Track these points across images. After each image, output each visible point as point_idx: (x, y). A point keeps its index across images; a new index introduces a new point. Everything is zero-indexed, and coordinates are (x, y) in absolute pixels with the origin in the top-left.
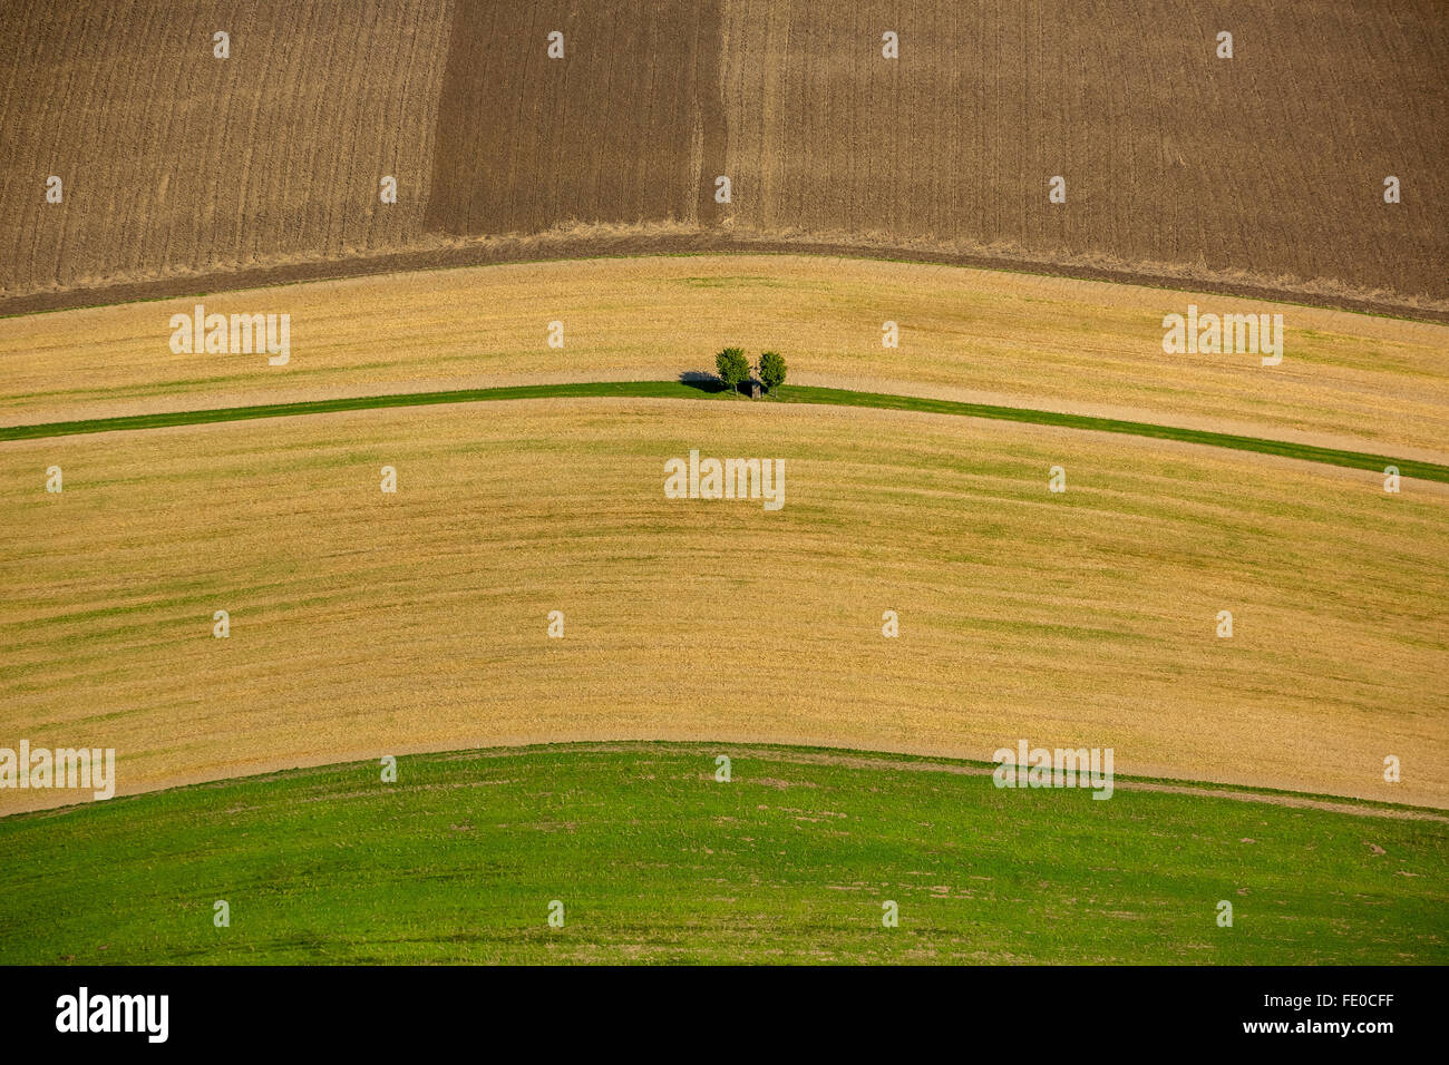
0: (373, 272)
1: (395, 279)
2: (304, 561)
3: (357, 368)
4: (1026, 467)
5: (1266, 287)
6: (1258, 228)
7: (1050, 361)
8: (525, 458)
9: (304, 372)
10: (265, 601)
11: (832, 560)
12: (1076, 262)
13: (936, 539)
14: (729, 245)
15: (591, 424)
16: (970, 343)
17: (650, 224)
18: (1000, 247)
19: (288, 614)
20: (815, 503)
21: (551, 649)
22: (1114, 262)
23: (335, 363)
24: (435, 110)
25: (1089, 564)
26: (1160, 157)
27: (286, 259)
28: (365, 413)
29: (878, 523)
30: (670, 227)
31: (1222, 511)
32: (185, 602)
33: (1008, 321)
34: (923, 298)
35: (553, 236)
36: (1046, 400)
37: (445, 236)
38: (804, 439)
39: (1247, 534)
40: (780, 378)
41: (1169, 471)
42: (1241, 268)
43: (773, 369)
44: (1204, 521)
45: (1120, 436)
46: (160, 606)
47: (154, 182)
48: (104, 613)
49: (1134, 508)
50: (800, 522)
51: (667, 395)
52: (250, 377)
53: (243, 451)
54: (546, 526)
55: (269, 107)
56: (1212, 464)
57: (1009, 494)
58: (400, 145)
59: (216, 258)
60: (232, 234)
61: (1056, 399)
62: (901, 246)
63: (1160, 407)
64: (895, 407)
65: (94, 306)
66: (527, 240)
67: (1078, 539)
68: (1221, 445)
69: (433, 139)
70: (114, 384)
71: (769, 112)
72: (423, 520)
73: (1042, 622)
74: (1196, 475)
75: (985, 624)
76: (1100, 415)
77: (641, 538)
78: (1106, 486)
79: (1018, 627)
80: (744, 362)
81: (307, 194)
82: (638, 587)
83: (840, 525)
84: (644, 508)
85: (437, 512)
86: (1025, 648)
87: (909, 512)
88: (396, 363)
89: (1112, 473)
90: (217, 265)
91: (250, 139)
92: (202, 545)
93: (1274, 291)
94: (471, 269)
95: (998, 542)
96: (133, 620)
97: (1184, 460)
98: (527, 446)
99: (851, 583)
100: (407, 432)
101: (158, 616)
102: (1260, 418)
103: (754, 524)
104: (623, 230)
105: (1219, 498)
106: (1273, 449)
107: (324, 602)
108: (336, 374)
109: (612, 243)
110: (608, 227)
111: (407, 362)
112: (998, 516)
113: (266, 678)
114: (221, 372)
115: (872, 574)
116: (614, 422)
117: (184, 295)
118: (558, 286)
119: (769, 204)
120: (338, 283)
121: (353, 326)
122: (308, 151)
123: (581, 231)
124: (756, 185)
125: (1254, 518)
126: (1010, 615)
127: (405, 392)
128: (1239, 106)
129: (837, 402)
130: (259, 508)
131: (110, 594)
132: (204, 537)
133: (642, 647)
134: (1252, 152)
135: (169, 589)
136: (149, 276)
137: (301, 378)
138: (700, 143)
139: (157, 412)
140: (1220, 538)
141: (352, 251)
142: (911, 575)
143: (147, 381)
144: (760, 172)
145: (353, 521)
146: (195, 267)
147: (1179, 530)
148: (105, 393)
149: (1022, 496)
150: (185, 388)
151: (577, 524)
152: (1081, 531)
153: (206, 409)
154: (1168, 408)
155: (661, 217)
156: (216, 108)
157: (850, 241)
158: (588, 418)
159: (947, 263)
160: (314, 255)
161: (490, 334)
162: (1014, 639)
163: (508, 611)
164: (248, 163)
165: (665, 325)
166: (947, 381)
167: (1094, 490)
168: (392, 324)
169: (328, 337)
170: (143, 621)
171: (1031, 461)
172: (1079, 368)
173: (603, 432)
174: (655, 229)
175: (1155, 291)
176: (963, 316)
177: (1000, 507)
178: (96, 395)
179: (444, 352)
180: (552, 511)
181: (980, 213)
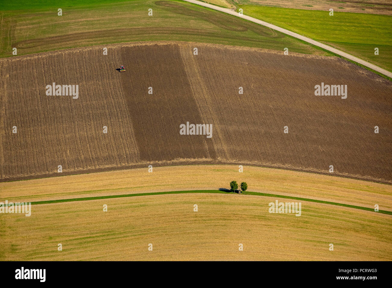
0: (131, 168)
1: (137, 170)
2: (136, 226)
3: (135, 188)
4: (310, 210)
5: (354, 177)
6: (348, 165)
7: (308, 189)
8: (185, 205)
9: (121, 189)
10: (129, 235)
11: (270, 227)
12: (306, 169)
13: (293, 223)
14: (220, 163)
15: (200, 198)
16: (288, 185)
17: (199, 159)
18: (287, 166)
19: (136, 237)
20: (261, 215)
21: (207, 243)
22: (315, 170)
23: (128, 187)
24: (134, 136)
25: (331, 230)
26: (319, 149)
27: (107, 166)
28: (140, 197)
29: (278, 220)
30: (204, 159)
31: (359, 221)
32: (108, 235)
33: (294, 180)
34: (273, 175)
35: (175, 161)
36: (310, 197)
37: (147, 161)
38: (254, 202)
39: (366, 226)
40: (246, 188)
41: (344, 212)
42: (347, 173)
43: (244, 186)
44: (355, 223)
45: (330, 205)
46: (101, 236)
47: (66, 152)
48: (87, 238)
49: (338, 219)
50: (259, 219)
51: (217, 193)
52: (108, 190)
53: (112, 205)
54: (196, 219)
55: (90, 136)
56: (353, 212)
57: (308, 215)
58: (128, 143)
59: (88, 166)
60: (91, 161)
61: (312, 197)
62: (263, 164)
63: (337, 199)
64: (274, 197)
65: (60, 176)
66: (169, 162)
67: (327, 225)
68: (354, 208)
69: (136, 142)
70: (72, 192)
71: (220, 137)
72: (163, 218)
73: (324, 241)
74: (350, 213)
75: (311, 241)
76: (323, 200)
77: (221, 221)
78: (330, 215)
79: (319, 242)
80: (237, 185)
81: (107, 153)
82: (224, 231)
83: (269, 220)
84: (220, 215)
85: (167, 216)
86: (322, 246)
87: (285, 218)
88: (144, 186)
89: (330, 212)
90: (89, 168)
91: (88, 142)
92: (108, 224)
93: (356, 177)
94: (157, 167)
95: (308, 224)
96: (95, 239)
97: (346, 210)
98: (185, 203)
99: (276, 231)
100: (153, 200)
101: (101, 238)
102: (362, 203)
103: (248, 219)
104: (193, 160)
105: (357, 218)
106: (367, 209)
107: (145, 234)
108: (130, 189)
109: (191, 162)
110: (189, 159)
111: (147, 186)
112: (306, 219)
113: (135, 250)
114: (99, 189)
115: (280, 230)
116: (206, 198)
117: (83, 174)
118: (180, 171)
119: (228, 155)
120: (123, 171)
121: (131, 179)
122: (104, 145)
123: (182, 160)
124: (223, 151)
125: (366, 223)
126: (316, 239)
127: (149, 192)
128: (334, 140)
129: (259, 195)
130: (120, 216)
131: (87, 234)
132: (108, 222)
133: (230, 243)
134: (341, 150)
135: (102, 233)
136: (72, 170)
137: (120, 190)
138: (206, 143)
139: (86, 197)
140: (360, 226)
141: (124, 164)
142: (290, 230)
143: (81, 191)
144: (223, 149)
145: (145, 218)
146: (83, 168)
147: (350, 224)
148: (70, 194)
149: (311, 216)
150: (91, 192)
151: (204, 218)
152: (327, 223)
153: (98, 196)
154: (339, 200)
155: (201, 157)
156: (76, 136)
157: (250, 163)
158: (199, 197)
159: (276, 168)
160: (114, 165)
161: (167, 181)
162: (318, 244)
163: (193, 235)
164: (89, 147)
165: (211, 179)
166: (284, 192)
167: (327, 215)
168: (140, 179)
169: (125, 182)
170: (98, 239)
171: (310, 209)
172: (315, 191)
173: (203, 200)
174: (200, 160)
175: (328, 176)
176: (284, 179)
177: (306, 218)
178: (68, 194)
179: (156, 184)
180: (197, 216)
181: (280, 159)
